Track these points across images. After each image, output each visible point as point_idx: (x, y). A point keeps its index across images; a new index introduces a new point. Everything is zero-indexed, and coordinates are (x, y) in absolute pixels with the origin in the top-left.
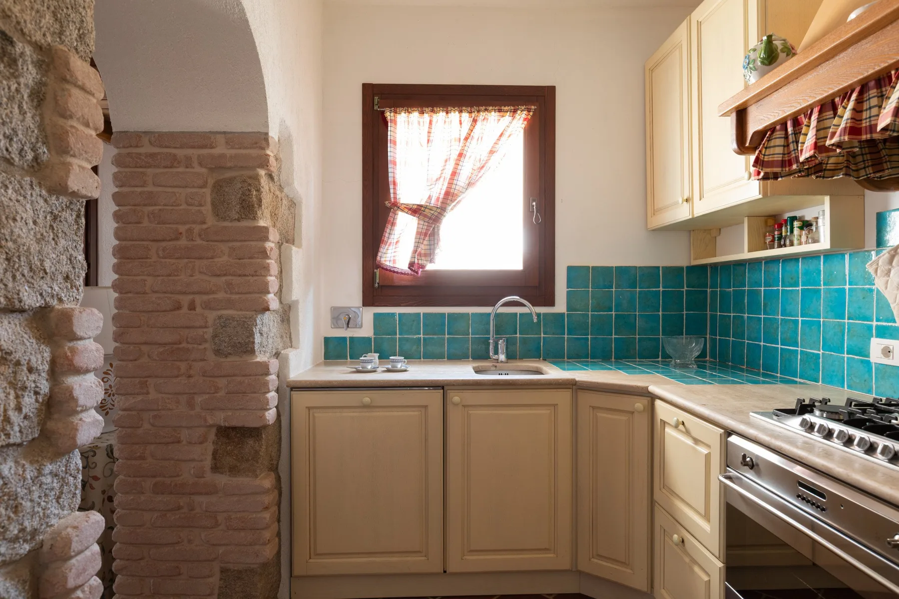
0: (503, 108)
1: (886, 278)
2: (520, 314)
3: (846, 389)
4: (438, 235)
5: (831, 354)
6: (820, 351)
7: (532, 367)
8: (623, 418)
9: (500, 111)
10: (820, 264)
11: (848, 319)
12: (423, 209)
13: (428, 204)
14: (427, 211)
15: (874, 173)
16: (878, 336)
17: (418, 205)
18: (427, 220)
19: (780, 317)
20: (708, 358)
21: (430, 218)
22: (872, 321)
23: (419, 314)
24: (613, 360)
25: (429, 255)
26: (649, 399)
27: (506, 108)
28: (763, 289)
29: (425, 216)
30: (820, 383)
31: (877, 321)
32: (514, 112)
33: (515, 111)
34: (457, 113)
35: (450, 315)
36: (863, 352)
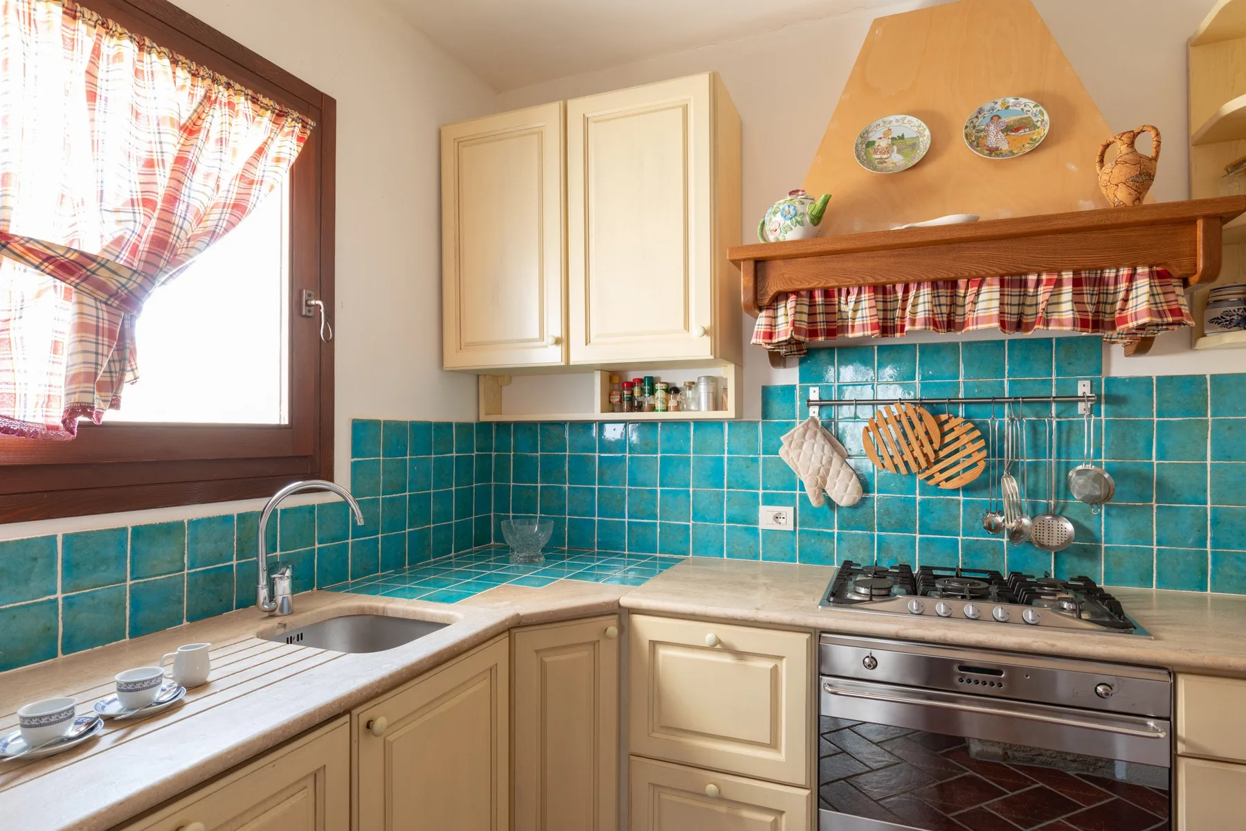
0: (261, 97)
1: (798, 451)
2: (281, 510)
3: (725, 557)
4: (132, 339)
5: (706, 525)
6: (689, 522)
7: (349, 609)
8: (584, 654)
9: (255, 101)
10: (689, 432)
11: (728, 488)
12: (93, 266)
13: (112, 258)
14: (103, 275)
15: (797, 351)
16: (764, 504)
17: (82, 254)
18: (104, 296)
19: (627, 487)
20: (492, 543)
21: (113, 295)
22: (759, 489)
23: (53, 538)
24: (407, 567)
25: (111, 387)
26: (616, 616)
27: (266, 101)
28: (597, 455)
29: (102, 286)
30: (691, 555)
31: (764, 489)
32: (277, 115)
33: (281, 114)
34: (166, 61)
35: (138, 531)
36: (750, 520)
